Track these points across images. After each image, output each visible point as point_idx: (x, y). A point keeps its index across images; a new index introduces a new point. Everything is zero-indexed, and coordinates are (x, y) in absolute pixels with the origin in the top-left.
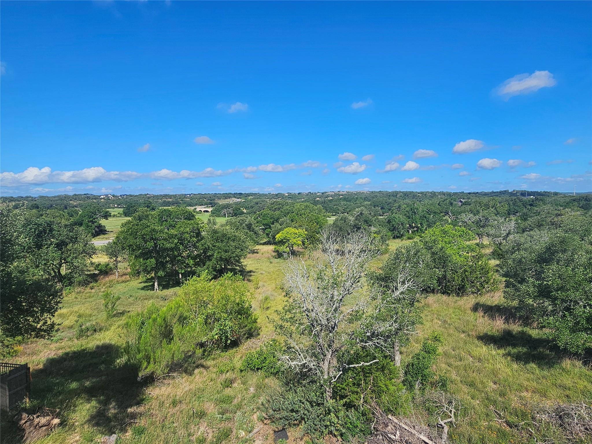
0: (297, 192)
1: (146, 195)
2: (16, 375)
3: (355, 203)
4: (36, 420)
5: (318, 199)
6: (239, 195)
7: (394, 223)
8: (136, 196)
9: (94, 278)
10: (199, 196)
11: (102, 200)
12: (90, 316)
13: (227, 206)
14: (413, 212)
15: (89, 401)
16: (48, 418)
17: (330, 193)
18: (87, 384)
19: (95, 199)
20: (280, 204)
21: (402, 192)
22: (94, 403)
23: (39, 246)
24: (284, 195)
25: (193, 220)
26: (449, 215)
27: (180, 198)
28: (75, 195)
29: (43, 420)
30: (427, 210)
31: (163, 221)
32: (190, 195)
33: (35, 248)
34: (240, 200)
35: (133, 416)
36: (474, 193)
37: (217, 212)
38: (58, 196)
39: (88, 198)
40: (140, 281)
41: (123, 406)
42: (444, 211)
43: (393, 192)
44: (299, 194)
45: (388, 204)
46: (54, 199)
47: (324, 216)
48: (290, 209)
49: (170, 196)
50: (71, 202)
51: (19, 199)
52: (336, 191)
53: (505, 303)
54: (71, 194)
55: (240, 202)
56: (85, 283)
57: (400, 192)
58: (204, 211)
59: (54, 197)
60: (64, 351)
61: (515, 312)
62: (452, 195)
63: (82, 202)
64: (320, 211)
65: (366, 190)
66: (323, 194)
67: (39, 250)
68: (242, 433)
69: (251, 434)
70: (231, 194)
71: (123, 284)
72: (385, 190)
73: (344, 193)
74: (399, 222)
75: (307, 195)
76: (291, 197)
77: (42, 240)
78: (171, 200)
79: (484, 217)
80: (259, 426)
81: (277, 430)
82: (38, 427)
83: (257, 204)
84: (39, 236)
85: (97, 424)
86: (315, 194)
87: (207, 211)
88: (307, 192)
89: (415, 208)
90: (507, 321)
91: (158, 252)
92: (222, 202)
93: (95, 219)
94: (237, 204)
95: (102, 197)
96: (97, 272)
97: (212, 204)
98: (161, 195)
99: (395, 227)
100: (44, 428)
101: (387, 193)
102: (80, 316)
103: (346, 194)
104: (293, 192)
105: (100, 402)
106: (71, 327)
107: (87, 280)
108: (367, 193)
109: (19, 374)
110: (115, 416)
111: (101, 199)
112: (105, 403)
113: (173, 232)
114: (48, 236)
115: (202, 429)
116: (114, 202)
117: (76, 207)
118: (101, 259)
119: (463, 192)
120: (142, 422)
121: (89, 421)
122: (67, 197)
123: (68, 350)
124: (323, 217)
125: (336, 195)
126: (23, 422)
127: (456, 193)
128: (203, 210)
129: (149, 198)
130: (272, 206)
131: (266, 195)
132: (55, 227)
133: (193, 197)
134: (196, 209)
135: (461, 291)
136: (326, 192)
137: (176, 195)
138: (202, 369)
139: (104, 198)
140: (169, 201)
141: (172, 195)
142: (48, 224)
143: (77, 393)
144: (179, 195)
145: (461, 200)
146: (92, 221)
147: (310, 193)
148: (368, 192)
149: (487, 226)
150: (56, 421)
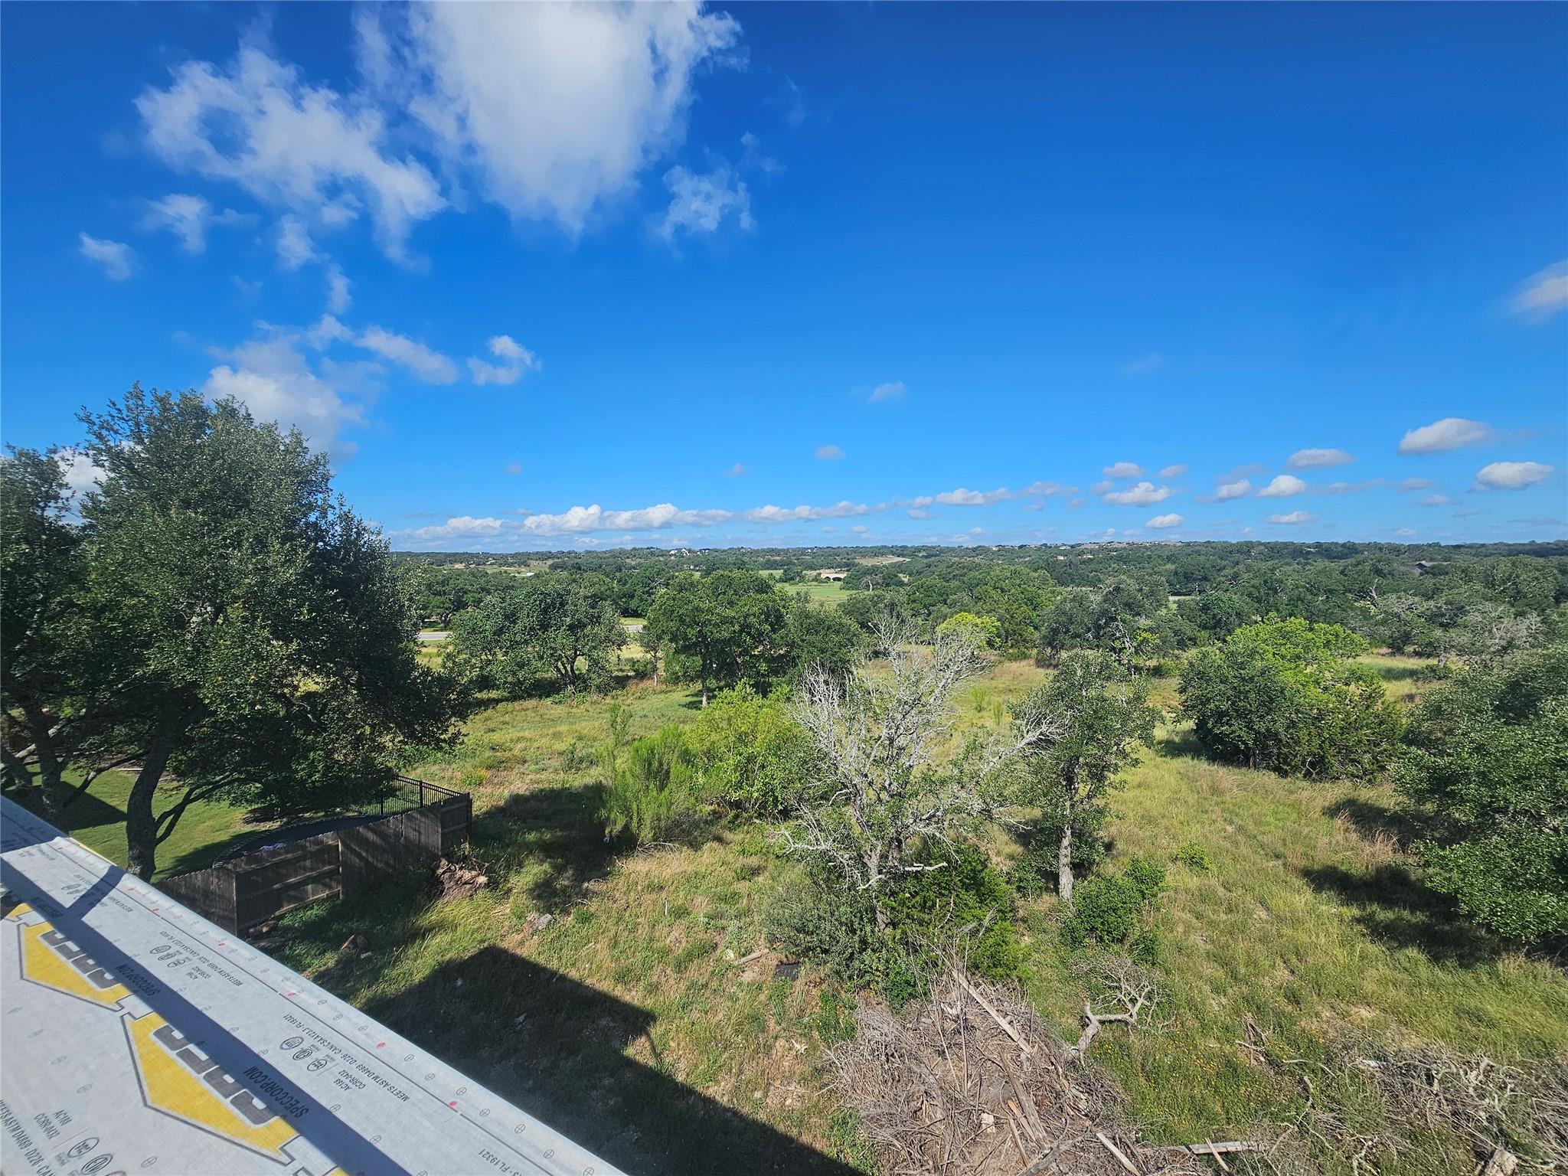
0: (1017, 543)
1: (739, 549)
2: (453, 807)
3: (1138, 566)
4: (459, 873)
5: (1062, 558)
6: (900, 551)
7: (1216, 611)
8: (724, 551)
9: (622, 682)
10: (827, 550)
11: (673, 558)
12: (595, 739)
13: (874, 570)
14: (1269, 589)
15: (542, 862)
16: (474, 873)
17: (1089, 547)
18: (547, 836)
19: (662, 556)
20: (964, 568)
21: (1264, 544)
22: (546, 866)
23: (545, 627)
24: (989, 549)
25: (767, 593)
26: (1371, 597)
27: (794, 555)
28: (635, 549)
29: (467, 875)
30: (1308, 583)
31: (719, 594)
32: (812, 549)
33: (539, 629)
34: (901, 559)
35: (585, 895)
36: (1471, 547)
37: (854, 581)
38: (610, 551)
39: (652, 554)
40: (688, 693)
41: (582, 876)
42: (1356, 587)
43: (1240, 545)
44: (1021, 547)
45: (1219, 570)
46: (605, 556)
47: (1053, 592)
48: (980, 576)
49: (777, 552)
50: (628, 561)
51: (559, 556)
52: (1104, 540)
53: (1398, 804)
54: (629, 547)
55: (901, 563)
56: (603, 690)
57: (1260, 544)
58: (834, 579)
59: (605, 552)
60: (541, 786)
61: (1423, 829)
62: (1403, 551)
63: (642, 561)
64: (1044, 582)
65: (1174, 539)
66: (1072, 547)
67: (543, 633)
68: (731, 954)
69: (744, 959)
70: (885, 547)
71: (662, 696)
72: (1222, 540)
73: (1121, 546)
74: (1230, 610)
75: (1039, 549)
76: (1003, 553)
77: (550, 618)
78: (779, 558)
79: (1451, 604)
80: (761, 950)
81: (785, 960)
82: (460, 883)
83: (929, 566)
84: (545, 611)
85: (539, 897)
86: (1057, 547)
87: (839, 579)
88: (1039, 544)
89: (1276, 580)
90: (1403, 845)
91: (707, 646)
92: (868, 562)
93: (652, 588)
94: (893, 565)
95: (673, 552)
96: (631, 674)
97: (848, 566)
98: (763, 550)
99: (1220, 619)
100: (468, 886)
101: (1225, 545)
102: (580, 738)
103: (1125, 548)
104: (1008, 543)
105: (555, 867)
106: (561, 754)
107: (609, 684)
108: (1175, 546)
109: (456, 806)
110: (564, 890)
111: (672, 555)
112: (559, 869)
113: (730, 613)
114: (557, 612)
115: (675, 934)
116: (689, 561)
117: (634, 568)
118: (634, 652)
119: (1437, 545)
120: (593, 906)
121: (531, 891)
122: (622, 552)
123: (546, 786)
124: (1050, 595)
125: (1102, 548)
126: (441, 871)
127: (1417, 547)
128: (832, 576)
129: (744, 554)
130: (949, 570)
131: (952, 549)
132: (570, 599)
133: (816, 552)
134: (820, 574)
135: (1318, 769)
136: (1079, 545)
137: (788, 550)
138: (715, 845)
139: (675, 555)
140: (776, 561)
141: (781, 550)
142: (559, 594)
143: (530, 848)
144: (794, 550)
145: (1423, 562)
146: (648, 592)
147: (1045, 545)
148: (1178, 545)
149: (1455, 625)
150: (482, 879)
